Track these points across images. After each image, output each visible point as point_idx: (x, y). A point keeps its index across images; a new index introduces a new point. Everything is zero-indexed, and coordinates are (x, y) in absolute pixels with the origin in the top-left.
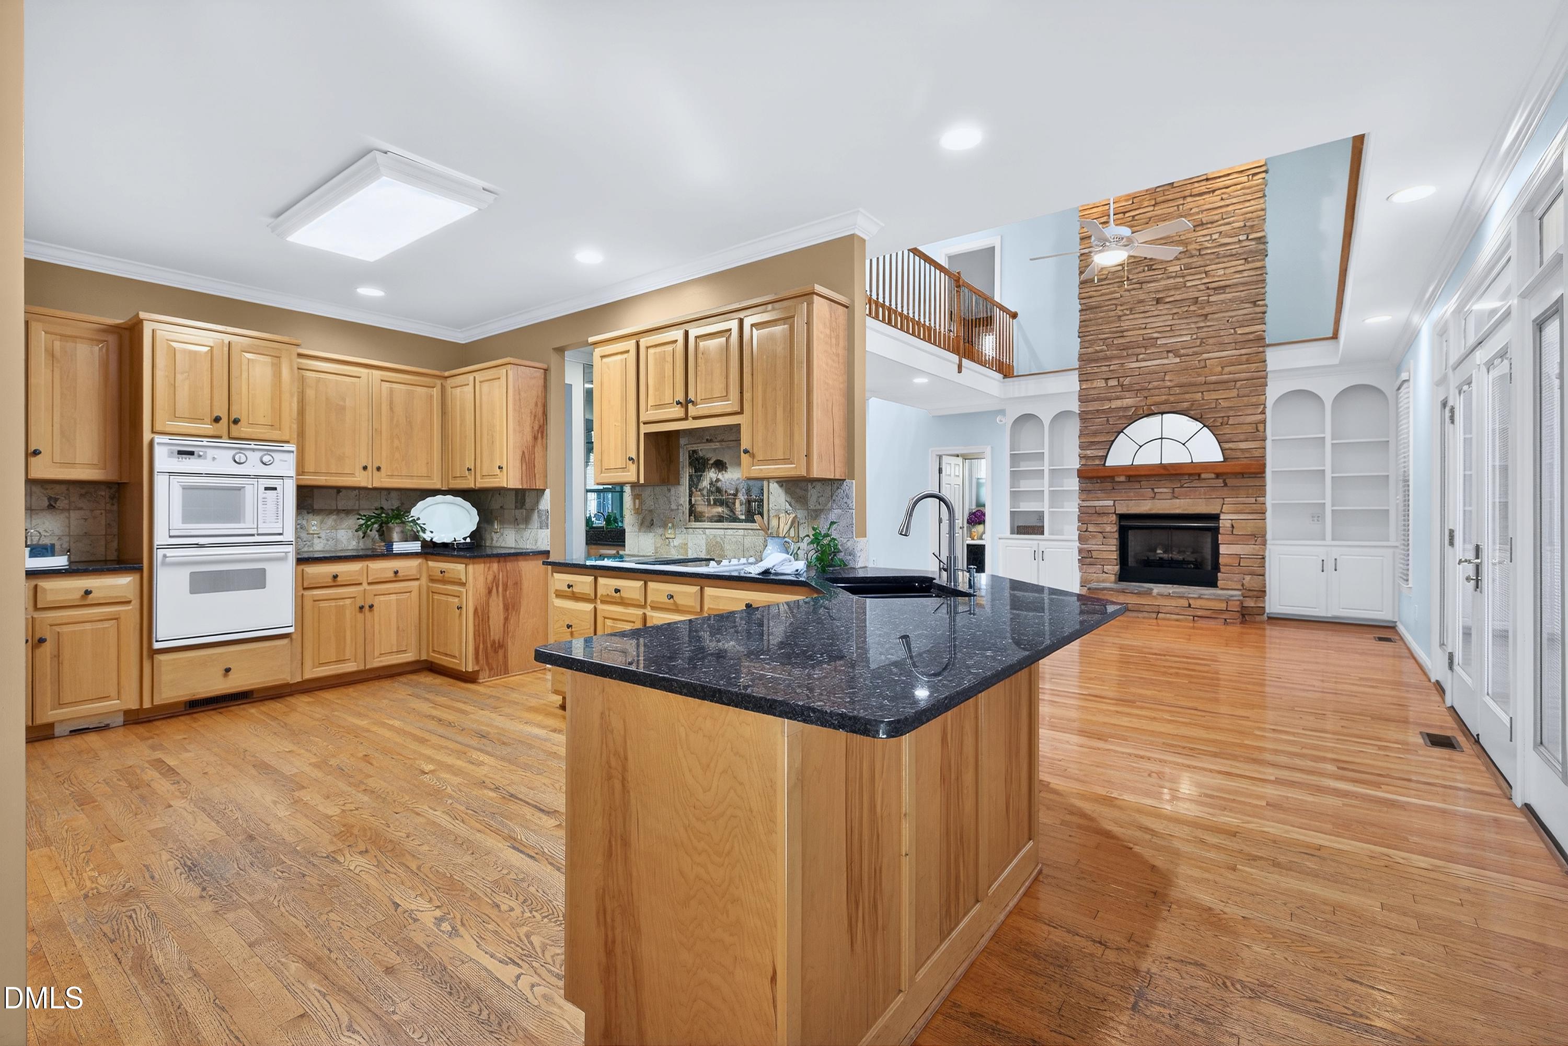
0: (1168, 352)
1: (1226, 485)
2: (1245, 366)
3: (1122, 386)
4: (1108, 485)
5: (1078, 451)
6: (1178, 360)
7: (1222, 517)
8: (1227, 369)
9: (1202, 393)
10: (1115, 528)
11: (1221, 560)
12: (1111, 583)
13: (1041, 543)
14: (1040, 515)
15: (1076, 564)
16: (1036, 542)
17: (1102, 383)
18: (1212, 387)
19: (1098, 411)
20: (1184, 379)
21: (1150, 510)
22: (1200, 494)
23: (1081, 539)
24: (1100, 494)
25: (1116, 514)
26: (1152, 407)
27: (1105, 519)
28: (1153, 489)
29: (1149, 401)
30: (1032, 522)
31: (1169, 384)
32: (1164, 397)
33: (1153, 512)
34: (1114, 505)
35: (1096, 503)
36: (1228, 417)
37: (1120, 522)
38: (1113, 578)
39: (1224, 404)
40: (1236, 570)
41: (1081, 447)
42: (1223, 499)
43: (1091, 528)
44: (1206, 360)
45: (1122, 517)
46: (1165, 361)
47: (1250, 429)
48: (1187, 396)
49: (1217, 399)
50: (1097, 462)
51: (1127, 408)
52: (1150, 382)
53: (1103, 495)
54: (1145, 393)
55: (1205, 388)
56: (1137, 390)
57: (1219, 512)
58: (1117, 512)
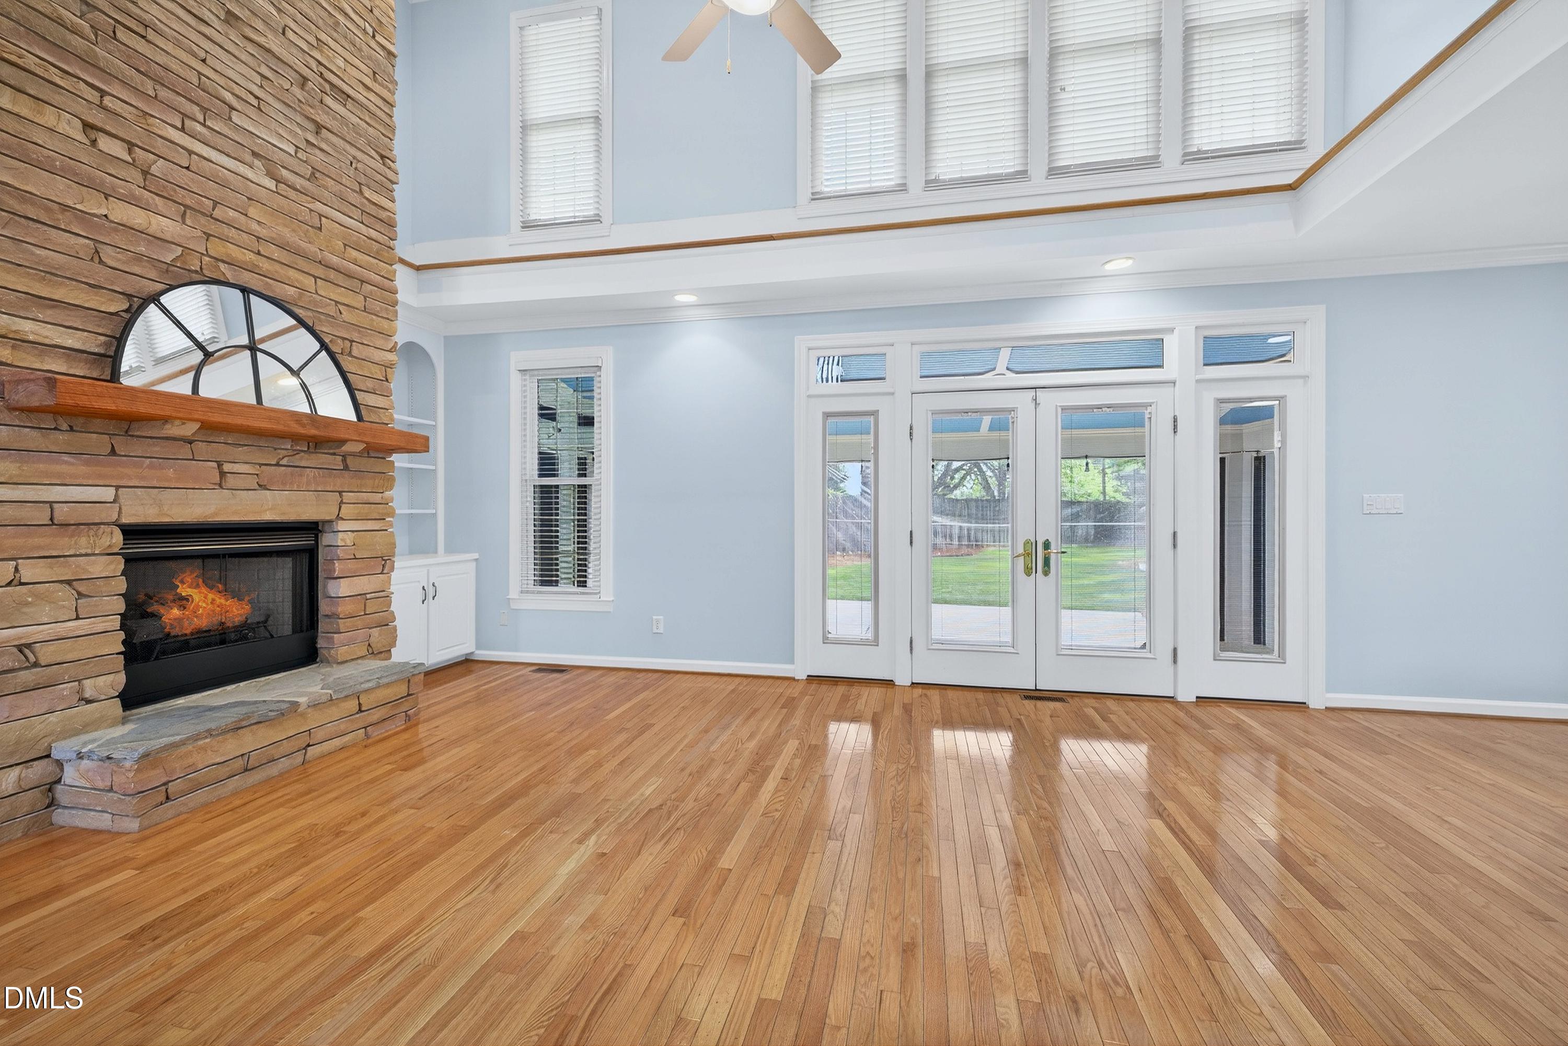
0: (255, 154)
2: (374, 261)
3: (145, 173)
6: (271, 184)
7: (338, 526)
8: (353, 253)
9: (315, 278)
10: (119, 564)
11: (326, 609)
17: (70, 128)
18: (332, 275)
19: (64, 207)
20: (287, 234)
22: (308, 483)
24: (69, 466)
25: (119, 526)
26: (222, 266)
27: (83, 543)
28: (219, 464)
29: (217, 248)
32: (249, 255)
34: (117, 500)
35: (54, 493)
36: (351, 341)
39: (347, 315)
40: (359, 622)
42: (340, 493)
43: (29, 571)
44: (320, 215)
45: (131, 532)
46: (250, 174)
47: (378, 373)
52: (215, 203)
53: (83, 469)
54: (213, 228)
55: (320, 271)
56: (185, 206)
57: (334, 517)
58: (124, 520)
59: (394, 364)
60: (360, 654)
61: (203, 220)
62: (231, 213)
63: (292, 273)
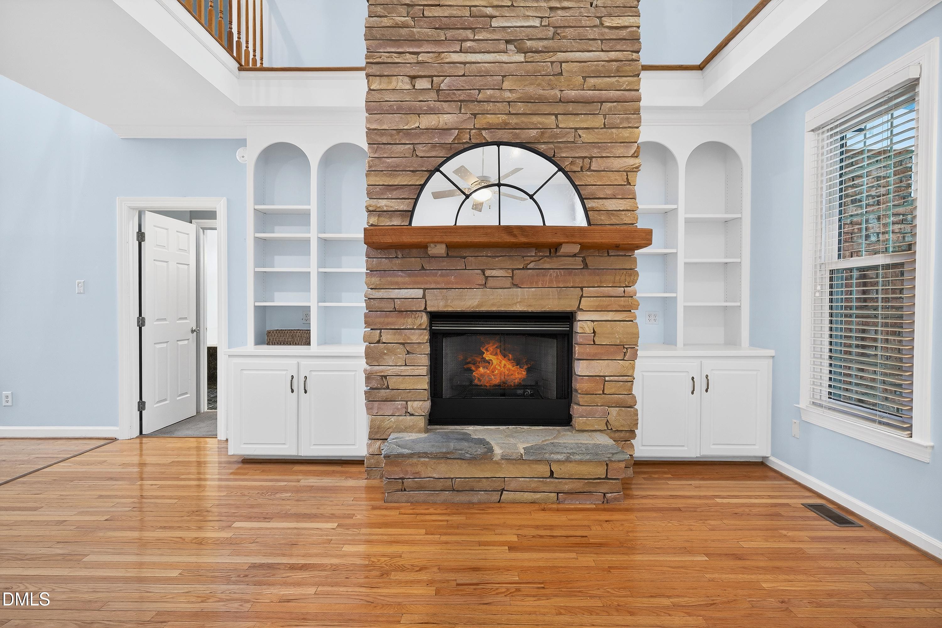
0: (508, 42)
1: (586, 266)
2: (613, 80)
3: (438, 91)
4: (415, 262)
5: (363, 200)
6: (520, 57)
7: (580, 316)
8: (592, 81)
9: (556, 115)
10: (426, 337)
11: (577, 385)
12: (419, 432)
13: (304, 362)
14: (306, 310)
15: (362, 400)
16: (294, 361)
17: (404, 84)
18: (571, 108)
19: (399, 131)
20: (532, 90)
21: (478, 306)
22: (551, 281)
23: (370, 356)
24: (401, 278)
25: (427, 313)
26: (484, 132)
27: (409, 322)
28: (483, 271)
29: (481, 121)
30: (294, 324)
31: (507, 95)
32: (503, 118)
33: (484, 309)
34: (424, 297)
35: (395, 293)
36: (591, 158)
37: (431, 326)
38: (421, 422)
39: (586, 136)
40: (599, 400)
41: (370, 195)
42: (582, 288)
43: (387, 336)
44: (561, 63)
45: (435, 317)
46: (504, 58)
47: (619, 179)
48: (536, 119)
49: (576, 129)
50: (396, 222)
51: (446, 130)
52: (480, 90)
53: (407, 279)
54: (476, 108)
55: (560, 108)
56: (461, 101)
57: (575, 309)
58: (429, 309)
59: (637, 168)
60: (596, 427)
61: (471, 105)
62: (489, 92)
63: (535, 119)
